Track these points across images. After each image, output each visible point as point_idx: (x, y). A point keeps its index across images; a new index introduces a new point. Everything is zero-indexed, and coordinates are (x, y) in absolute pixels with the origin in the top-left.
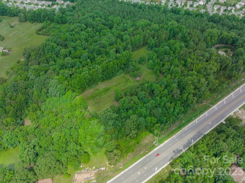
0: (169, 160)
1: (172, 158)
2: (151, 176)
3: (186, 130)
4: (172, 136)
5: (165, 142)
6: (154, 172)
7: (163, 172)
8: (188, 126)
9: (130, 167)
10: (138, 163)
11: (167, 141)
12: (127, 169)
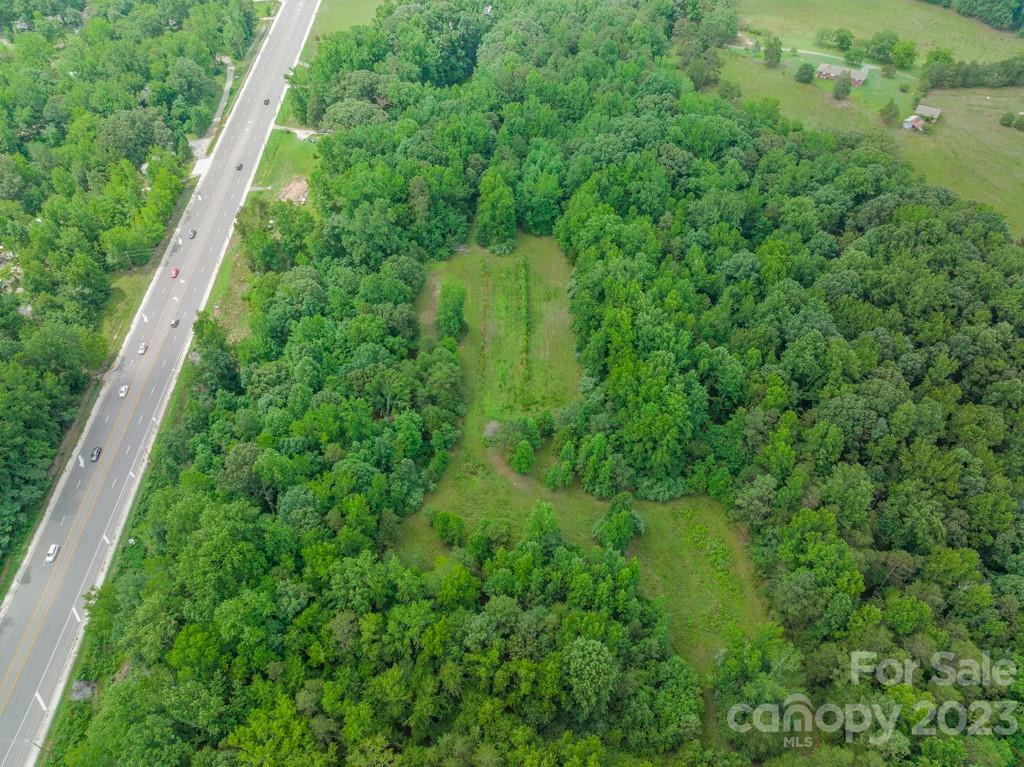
0: (123, 359)
1: (120, 367)
2: (145, 300)
3: (131, 473)
4: (166, 413)
5: (174, 382)
6: (146, 312)
7: (121, 330)
8: (134, 490)
9: (216, 271)
10: (206, 289)
11: (171, 389)
12: (218, 265)
